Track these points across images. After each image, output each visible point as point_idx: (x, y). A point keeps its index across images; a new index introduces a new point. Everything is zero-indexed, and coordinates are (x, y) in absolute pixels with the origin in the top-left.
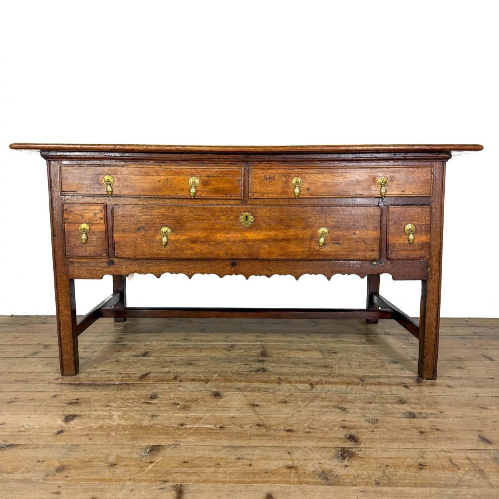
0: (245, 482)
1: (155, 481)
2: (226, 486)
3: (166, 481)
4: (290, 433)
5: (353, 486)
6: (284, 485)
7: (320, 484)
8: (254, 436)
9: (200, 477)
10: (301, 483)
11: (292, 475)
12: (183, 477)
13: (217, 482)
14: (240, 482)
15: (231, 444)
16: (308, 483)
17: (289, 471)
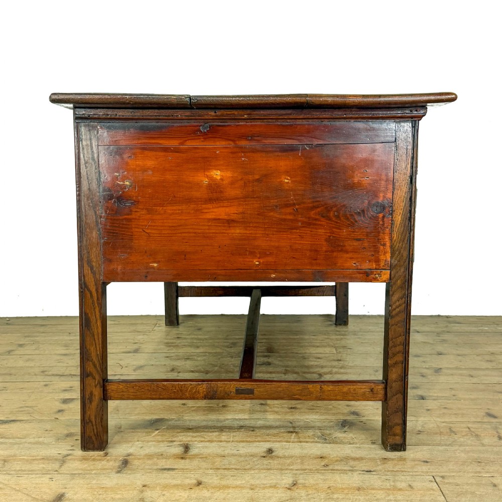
0: (247, 442)
1: (163, 441)
2: (229, 444)
3: (172, 441)
4: (293, 410)
5: (350, 444)
6: (285, 443)
7: (319, 442)
8: (257, 412)
9: (205, 438)
10: (300, 442)
11: (293, 437)
12: (189, 439)
13: (221, 441)
14: (243, 442)
15: (235, 417)
16: (307, 442)
17: (290, 434)
